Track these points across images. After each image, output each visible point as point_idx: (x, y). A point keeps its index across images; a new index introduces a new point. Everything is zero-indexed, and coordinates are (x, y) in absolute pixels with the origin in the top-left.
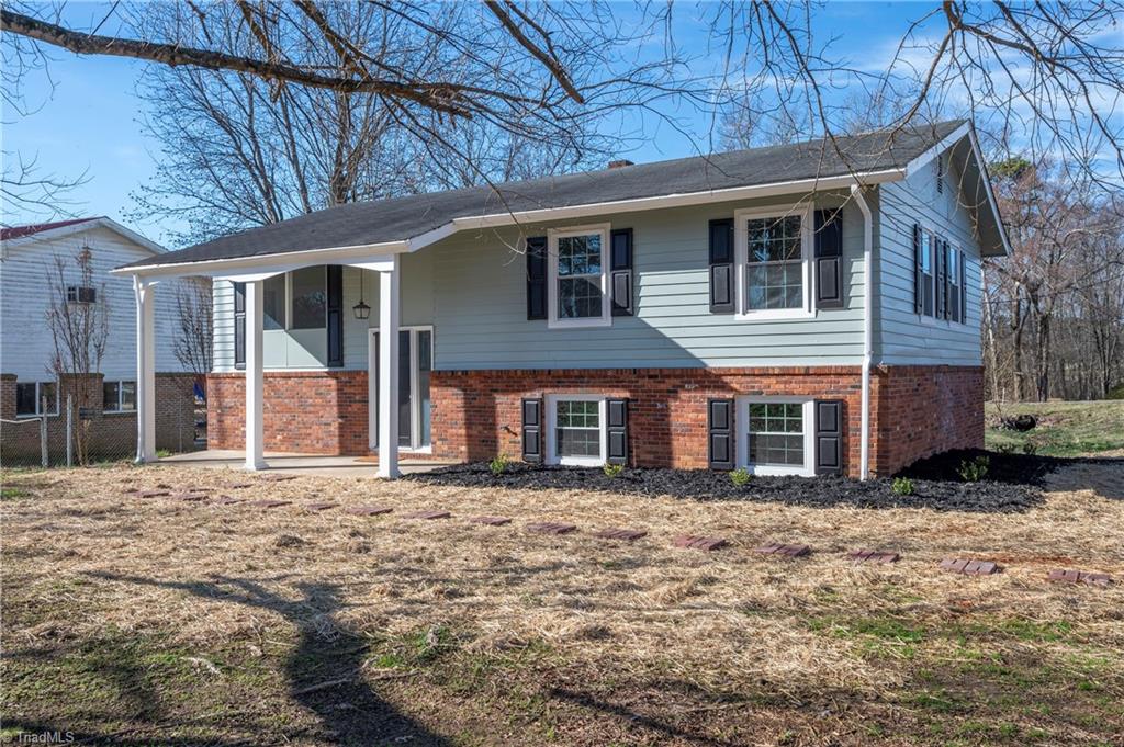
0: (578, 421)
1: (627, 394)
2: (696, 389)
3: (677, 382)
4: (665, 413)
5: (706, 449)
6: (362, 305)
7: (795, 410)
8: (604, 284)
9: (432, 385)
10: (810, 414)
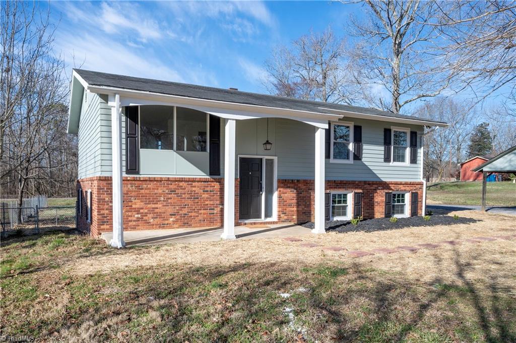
0: (339, 202)
1: (361, 191)
2: (382, 189)
3: (376, 186)
4: (372, 198)
5: (384, 210)
6: (268, 142)
7: (403, 196)
8: (351, 147)
9: (278, 187)
10: (408, 197)
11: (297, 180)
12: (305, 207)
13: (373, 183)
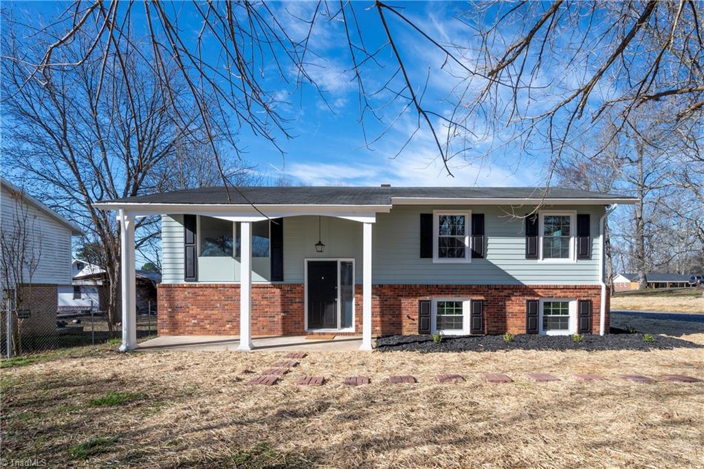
0: (450, 312)
1: (483, 298)
2: (520, 296)
3: (510, 291)
4: (504, 307)
5: (525, 324)
6: (320, 244)
7: (566, 305)
8: (468, 241)
9: (356, 293)
10: (573, 307)
11: (380, 285)
12: (393, 317)
13: (503, 288)
